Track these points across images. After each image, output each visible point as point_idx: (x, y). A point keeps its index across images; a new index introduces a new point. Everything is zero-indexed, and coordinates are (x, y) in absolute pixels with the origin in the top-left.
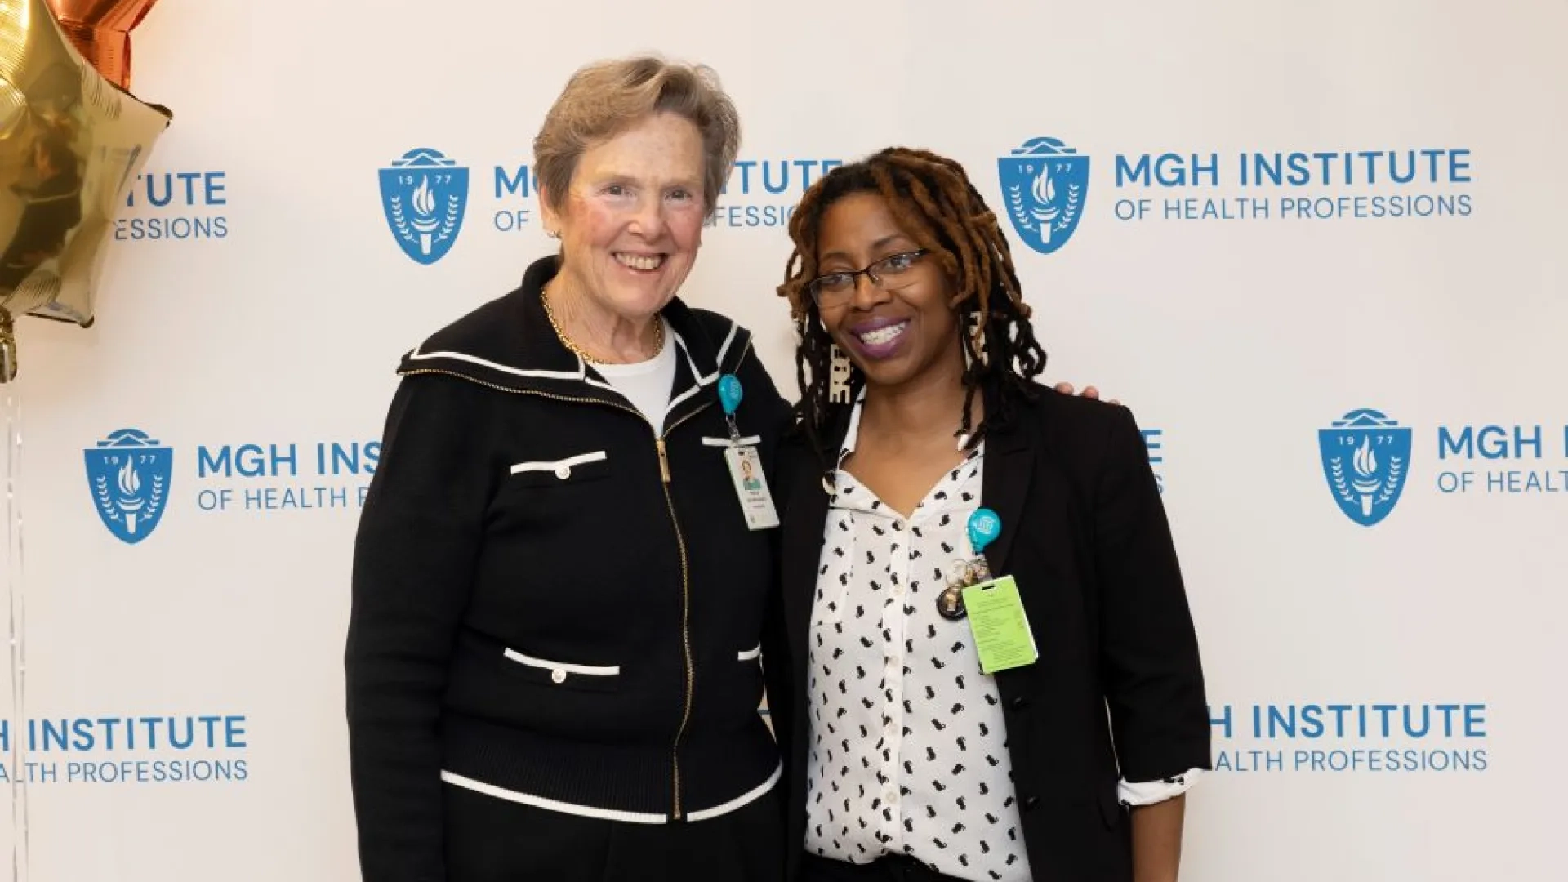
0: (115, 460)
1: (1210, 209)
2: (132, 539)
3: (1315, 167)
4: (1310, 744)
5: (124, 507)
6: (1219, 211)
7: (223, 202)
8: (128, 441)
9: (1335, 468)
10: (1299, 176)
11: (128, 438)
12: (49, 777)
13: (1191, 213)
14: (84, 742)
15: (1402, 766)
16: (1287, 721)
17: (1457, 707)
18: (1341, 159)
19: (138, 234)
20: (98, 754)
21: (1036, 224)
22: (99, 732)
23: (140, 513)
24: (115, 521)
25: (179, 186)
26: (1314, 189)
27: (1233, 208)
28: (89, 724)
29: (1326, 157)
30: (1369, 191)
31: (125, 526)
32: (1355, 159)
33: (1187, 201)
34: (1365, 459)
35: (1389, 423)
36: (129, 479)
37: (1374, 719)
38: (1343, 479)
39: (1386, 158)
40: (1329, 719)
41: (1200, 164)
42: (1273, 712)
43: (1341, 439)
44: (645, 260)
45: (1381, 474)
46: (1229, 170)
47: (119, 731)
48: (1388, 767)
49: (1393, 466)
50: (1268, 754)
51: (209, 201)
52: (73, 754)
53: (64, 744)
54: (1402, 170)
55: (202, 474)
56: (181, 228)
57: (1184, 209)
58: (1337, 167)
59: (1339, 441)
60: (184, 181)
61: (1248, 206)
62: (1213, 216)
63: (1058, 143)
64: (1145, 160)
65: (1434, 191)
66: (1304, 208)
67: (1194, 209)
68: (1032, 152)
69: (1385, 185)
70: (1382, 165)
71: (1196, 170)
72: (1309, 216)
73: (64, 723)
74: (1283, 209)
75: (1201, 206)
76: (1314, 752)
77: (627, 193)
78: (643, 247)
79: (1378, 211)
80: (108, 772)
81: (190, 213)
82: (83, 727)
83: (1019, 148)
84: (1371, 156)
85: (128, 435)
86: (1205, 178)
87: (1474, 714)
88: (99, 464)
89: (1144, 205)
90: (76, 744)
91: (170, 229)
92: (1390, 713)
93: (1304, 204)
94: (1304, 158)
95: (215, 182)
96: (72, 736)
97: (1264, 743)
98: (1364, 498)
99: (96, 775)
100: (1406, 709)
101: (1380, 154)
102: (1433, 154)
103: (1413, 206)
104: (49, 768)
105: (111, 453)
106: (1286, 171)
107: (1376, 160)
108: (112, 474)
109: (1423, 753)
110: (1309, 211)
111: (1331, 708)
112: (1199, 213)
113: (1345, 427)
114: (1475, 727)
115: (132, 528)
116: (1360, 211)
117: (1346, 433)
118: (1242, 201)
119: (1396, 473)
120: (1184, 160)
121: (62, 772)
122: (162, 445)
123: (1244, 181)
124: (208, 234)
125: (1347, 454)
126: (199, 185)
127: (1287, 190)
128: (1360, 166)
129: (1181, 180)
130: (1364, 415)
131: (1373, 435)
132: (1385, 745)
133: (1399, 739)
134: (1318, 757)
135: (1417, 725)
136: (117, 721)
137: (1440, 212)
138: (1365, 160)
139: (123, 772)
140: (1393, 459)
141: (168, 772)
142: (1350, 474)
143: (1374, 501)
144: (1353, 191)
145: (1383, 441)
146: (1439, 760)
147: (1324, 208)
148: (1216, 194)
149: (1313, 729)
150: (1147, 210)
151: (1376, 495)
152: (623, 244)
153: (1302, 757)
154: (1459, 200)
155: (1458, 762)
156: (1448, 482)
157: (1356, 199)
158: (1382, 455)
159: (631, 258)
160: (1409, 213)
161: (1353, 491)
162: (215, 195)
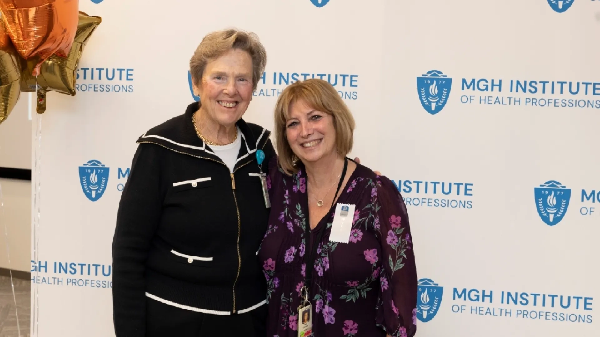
0: (89, 171)
1: (497, 100)
2: (94, 200)
3: (540, 86)
4: (522, 308)
5: (92, 188)
6: (501, 102)
7: (132, 80)
8: (94, 164)
9: (540, 203)
10: (533, 90)
11: (94, 163)
12: (60, 283)
13: (490, 102)
14: (73, 271)
15: (558, 319)
16: (514, 298)
17: (581, 298)
18: (550, 84)
19: (102, 90)
20: (78, 276)
21: (430, 103)
22: (78, 268)
23: (97, 191)
24: (88, 193)
25: (117, 73)
26: (539, 95)
27: (506, 101)
28: (75, 265)
29: (544, 83)
30: (561, 97)
31: (91, 195)
32: (556, 84)
33: (489, 97)
34: (552, 200)
35: (562, 187)
36: (94, 178)
37: (548, 300)
38: (543, 207)
39: (568, 84)
40: (531, 299)
41: (495, 83)
42: (509, 294)
43: (543, 192)
44: (230, 104)
45: (558, 206)
46: (506, 86)
47: (85, 268)
48: (553, 319)
49: (563, 203)
50: (506, 310)
51: (127, 79)
52: (69, 275)
53: (66, 271)
54: (574, 89)
55: (119, 178)
56: (117, 89)
57: (487, 100)
58: (548, 87)
59: (542, 192)
60: (119, 71)
61: (512, 100)
62: (498, 103)
63: (440, 73)
64: (473, 81)
65: (586, 98)
66: (534, 102)
67: (491, 100)
68: (430, 76)
69: (567, 95)
70: (566, 87)
71: (493, 85)
72: (536, 105)
73: (66, 264)
74: (526, 102)
75: (494, 99)
76: (524, 311)
77: (223, 79)
78: (229, 99)
79: (564, 105)
80: (81, 283)
81: (121, 83)
82: (73, 266)
83: (426, 74)
84: (562, 83)
85: (94, 162)
86: (496, 88)
87: (588, 301)
88: (84, 172)
89: (472, 98)
90: (70, 272)
91: (113, 88)
92: (555, 298)
93: (535, 101)
94: (536, 83)
95: (130, 72)
96: (69, 269)
97: (505, 306)
98: (550, 215)
99: (77, 283)
100: (562, 297)
101: (566, 83)
102: (587, 84)
103: (577, 103)
104: (60, 280)
105: (88, 168)
106: (528, 87)
107: (564, 85)
108: (88, 175)
109: (567, 315)
110: (536, 103)
111: (532, 294)
112: (493, 102)
113: (545, 187)
114: (588, 306)
115: (94, 196)
116: (557, 105)
117: (545, 190)
118: (510, 98)
119: (564, 206)
120: (488, 81)
121: (65, 282)
122: (106, 166)
123: (511, 91)
124: (126, 91)
125: (545, 198)
126: (124, 73)
127: (528, 95)
128: (557, 87)
129: (487, 89)
130: (553, 183)
131: (556, 191)
132: (552, 310)
133: (558, 308)
134: (526, 313)
135: (565, 303)
136: (85, 265)
137: (588, 107)
138: (560, 85)
139: (86, 283)
140: (563, 200)
141: (102, 284)
142: (546, 205)
143: (554, 216)
144: (553, 97)
145: (559, 194)
146: (573, 318)
147: (542, 102)
148: (500, 95)
149: (524, 302)
150: (473, 100)
151: (555, 214)
152: (221, 98)
153: (519, 312)
154: (596, 102)
155: (580, 319)
156: (584, 211)
157: (555, 100)
158: (559, 199)
159: (224, 103)
160: (576, 106)
161: (546, 212)
162: (130, 77)
